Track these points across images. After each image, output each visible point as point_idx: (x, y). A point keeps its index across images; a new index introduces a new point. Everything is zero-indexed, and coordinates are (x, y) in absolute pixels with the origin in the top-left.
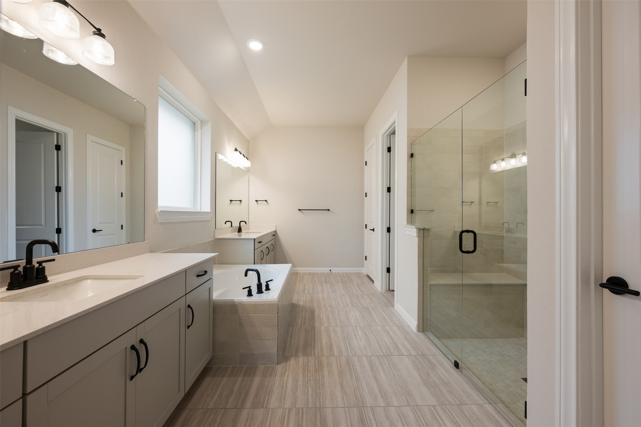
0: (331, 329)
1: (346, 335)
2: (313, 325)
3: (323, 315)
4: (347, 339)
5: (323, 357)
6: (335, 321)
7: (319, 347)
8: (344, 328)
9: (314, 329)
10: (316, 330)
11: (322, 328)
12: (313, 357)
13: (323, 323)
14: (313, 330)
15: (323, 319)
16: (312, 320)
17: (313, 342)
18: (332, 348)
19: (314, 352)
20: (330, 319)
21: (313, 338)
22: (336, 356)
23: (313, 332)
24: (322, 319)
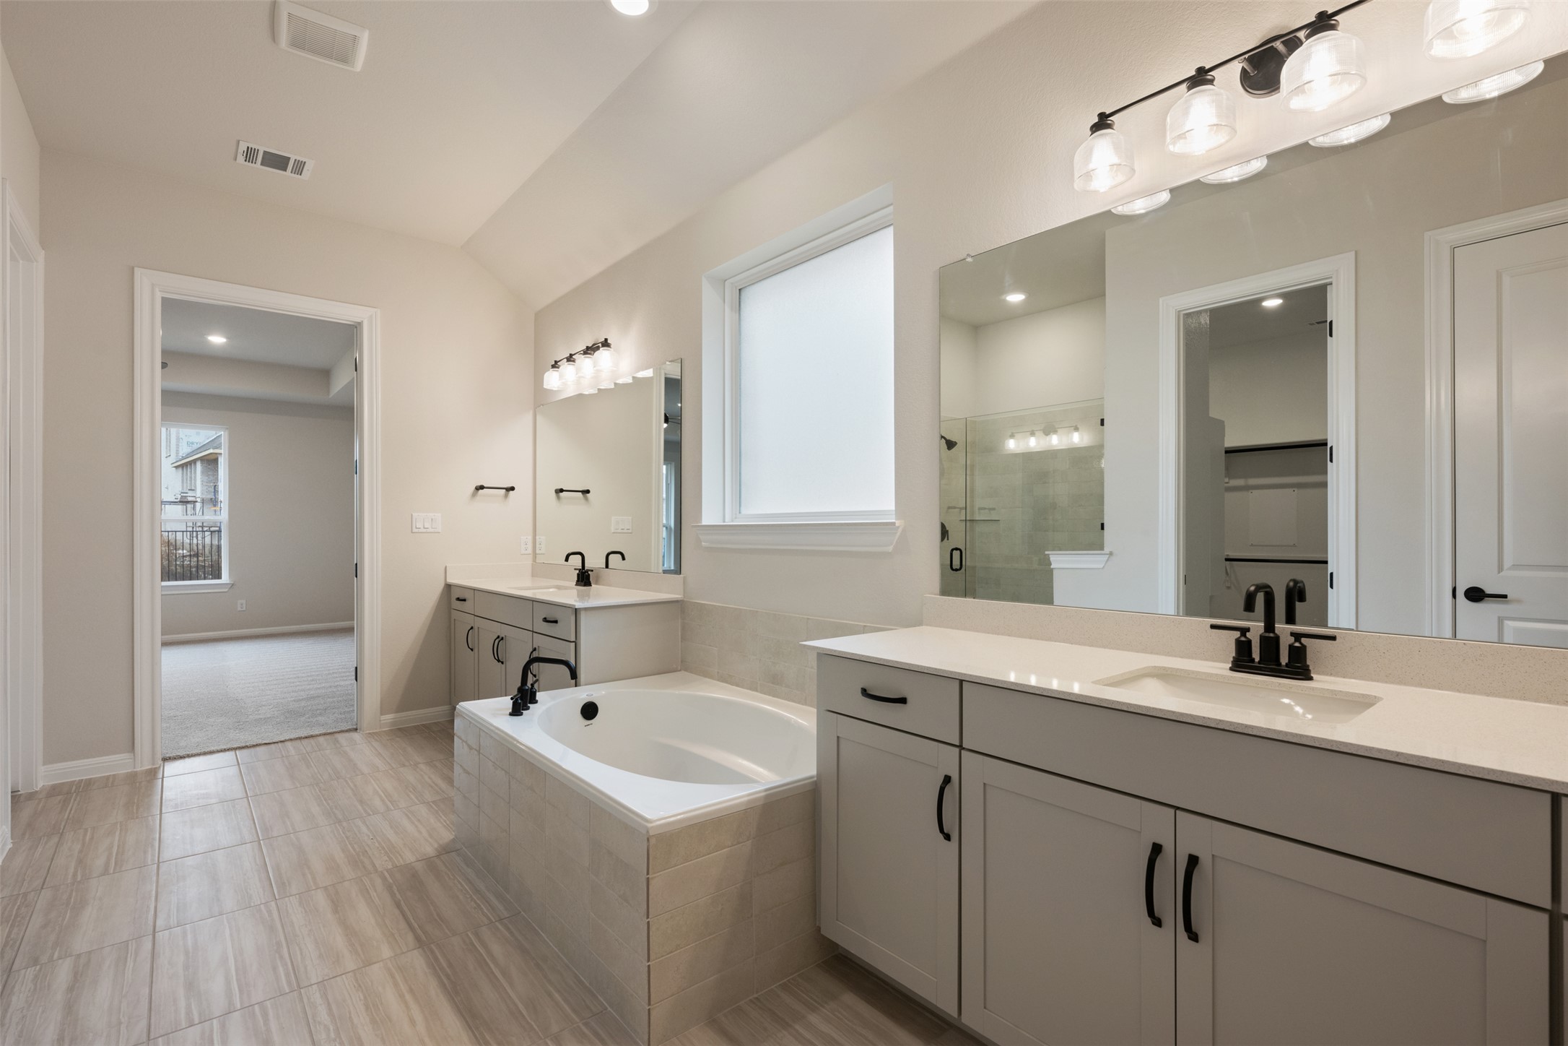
0: (350, 964)
1: (281, 957)
2: (432, 952)
3: (412, 1022)
4: (279, 944)
5: (354, 877)
6: (334, 1007)
7: (373, 894)
8: (289, 983)
9: (417, 938)
10: (410, 937)
11: (386, 952)
12: (380, 869)
13: (393, 977)
14: (419, 931)
15: (402, 996)
16: (448, 970)
17: (398, 896)
18: (333, 901)
19: (384, 879)
20: (367, 1008)
21: (405, 908)
22: (319, 890)
23: (416, 925)
24: (408, 997)
